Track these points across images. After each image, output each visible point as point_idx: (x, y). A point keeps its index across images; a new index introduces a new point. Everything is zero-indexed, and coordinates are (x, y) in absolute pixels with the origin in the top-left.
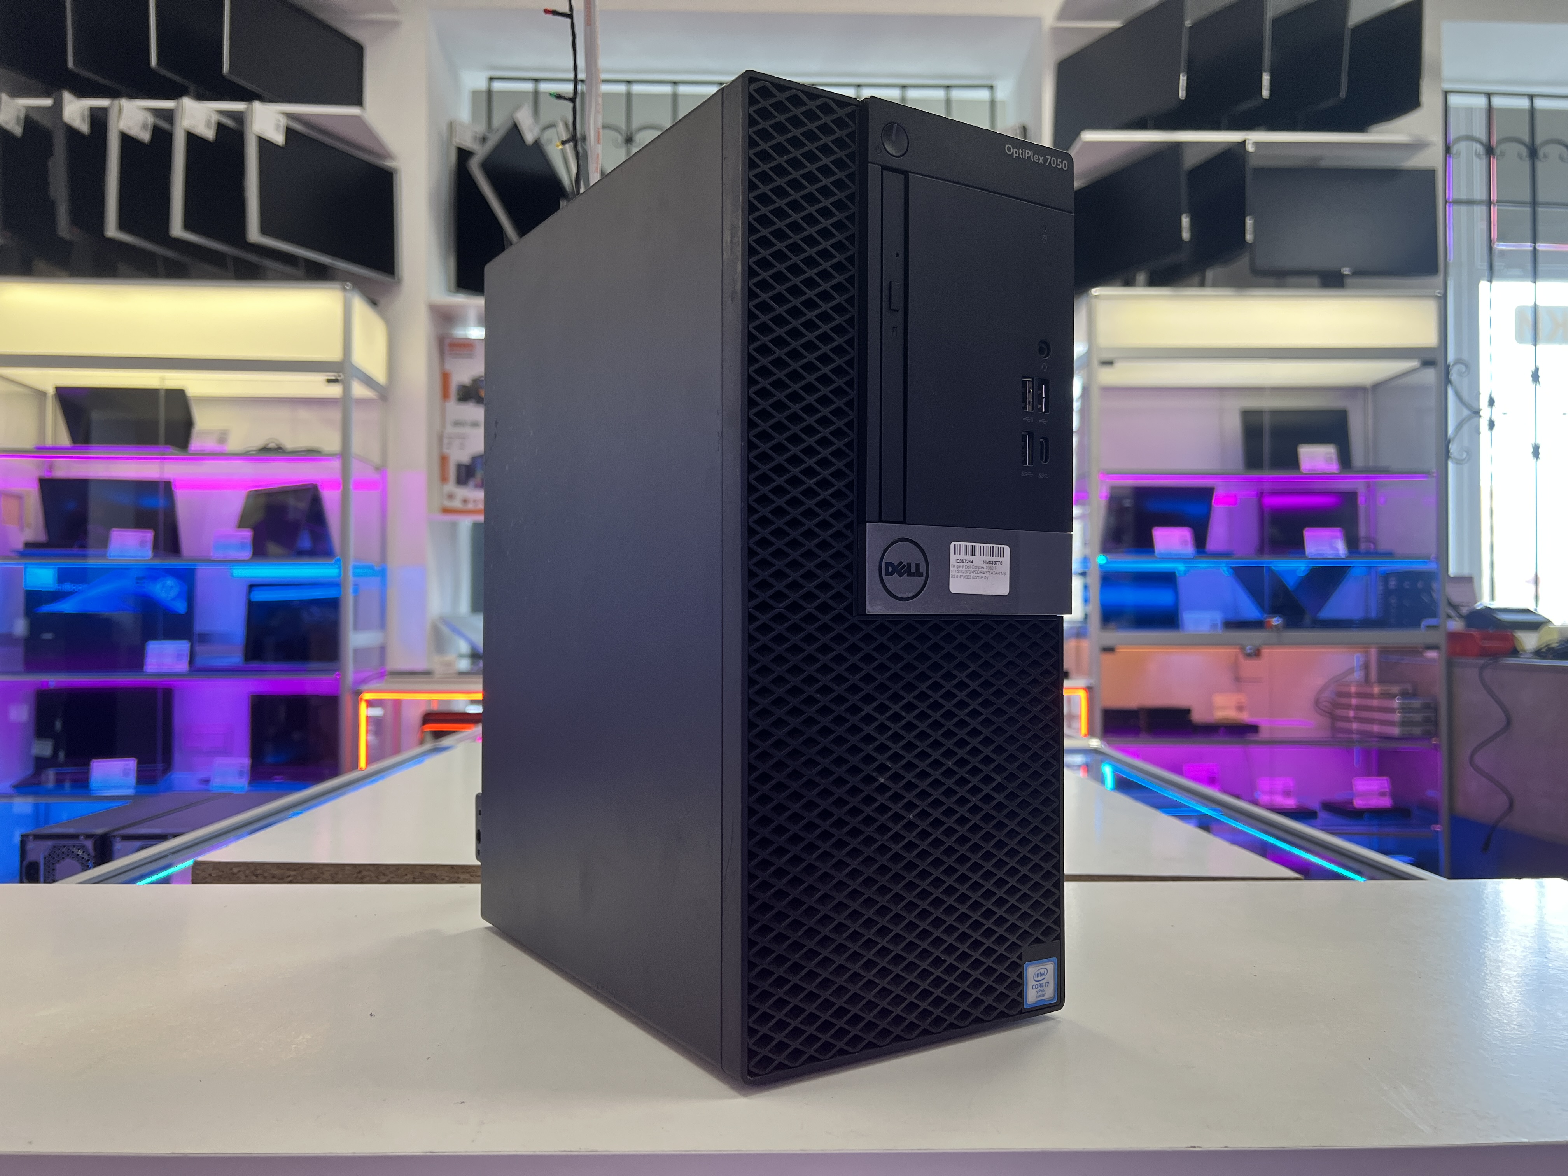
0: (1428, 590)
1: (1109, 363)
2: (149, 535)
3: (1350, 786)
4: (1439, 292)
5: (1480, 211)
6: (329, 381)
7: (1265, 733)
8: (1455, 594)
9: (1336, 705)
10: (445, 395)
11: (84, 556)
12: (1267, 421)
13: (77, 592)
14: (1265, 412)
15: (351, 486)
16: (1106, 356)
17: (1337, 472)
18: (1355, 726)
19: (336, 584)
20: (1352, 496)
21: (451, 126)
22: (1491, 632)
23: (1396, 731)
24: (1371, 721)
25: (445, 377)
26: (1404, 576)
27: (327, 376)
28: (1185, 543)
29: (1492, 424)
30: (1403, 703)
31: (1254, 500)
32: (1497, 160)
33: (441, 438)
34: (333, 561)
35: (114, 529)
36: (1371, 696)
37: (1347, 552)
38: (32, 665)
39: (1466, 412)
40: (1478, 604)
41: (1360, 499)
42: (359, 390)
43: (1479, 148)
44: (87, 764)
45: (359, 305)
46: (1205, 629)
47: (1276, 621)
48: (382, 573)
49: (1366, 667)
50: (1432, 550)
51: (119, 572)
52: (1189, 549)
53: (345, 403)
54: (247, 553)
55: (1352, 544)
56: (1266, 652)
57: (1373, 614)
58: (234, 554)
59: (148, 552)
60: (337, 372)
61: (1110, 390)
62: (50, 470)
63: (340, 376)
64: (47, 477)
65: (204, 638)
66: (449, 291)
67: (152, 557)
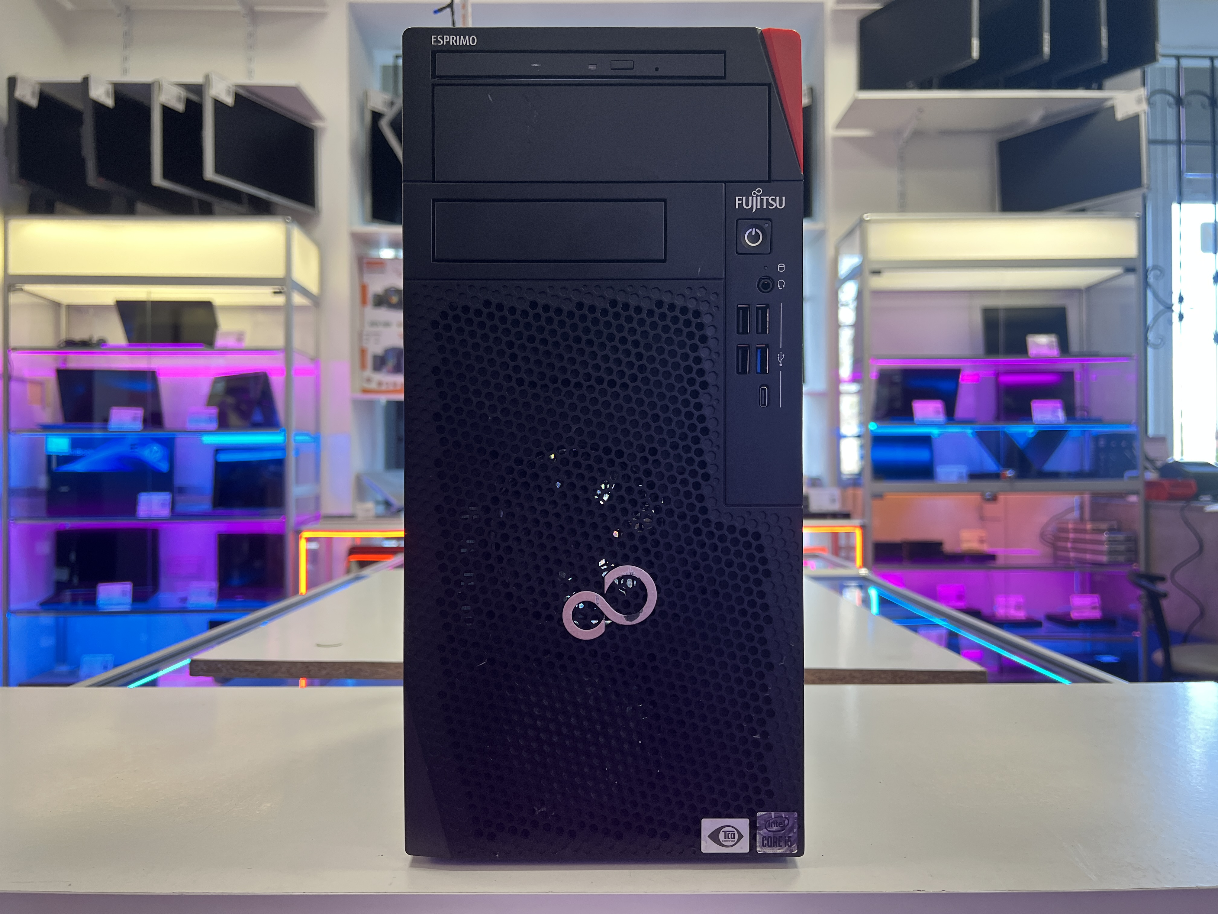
0: (1130, 447)
1: (877, 272)
2: (140, 412)
3: (1068, 602)
4: (1138, 213)
5: (1172, 149)
6: (275, 293)
7: (1001, 561)
8: (1152, 450)
9: (1057, 538)
10: (364, 302)
11: (91, 429)
12: (1002, 316)
13: (85, 456)
14: (1000, 309)
15: (292, 373)
16: (876, 267)
17: (1057, 357)
18: (1072, 555)
19: (282, 448)
20: (1069, 375)
21: (365, 95)
22: (1180, 481)
23: (1105, 559)
24: (1085, 551)
25: (364, 289)
26: (1110, 437)
27: (274, 289)
28: (938, 412)
29: (1181, 317)
30: (1109, 537)
31: (992, 379)
32: (1186, 109)
33: (360, 335)
34: (279, 431)
35: (114, 407)
36: (1084, 531)
37: (1066, 418)
38: (53, 511)
39: (1161, 307)
40: (1169, 458)
41: (1077, 377)
42: (298, 299)
43: (1171, 99)
44: (94, 587)
45: (297, 234)
46: (953, 479)
47: (1009, 473)
48: (317, 439)
49: (1081, 507)
50: (1133, 417)
51: (117, 439)
52: (941, 418)
53: (288, 309)
54: (214, 425)
55: (1070, 411)
56: (1001, 497)
57: (1087, 466)
58: (203, 425)
59: (138, 426)
60: (281, 285)
61: (879, 293)
62: (64, 362)
63: (283, 289)
64: (62, 369)
65: (182, 490)
66: (366, 222)
67: (142, 429)
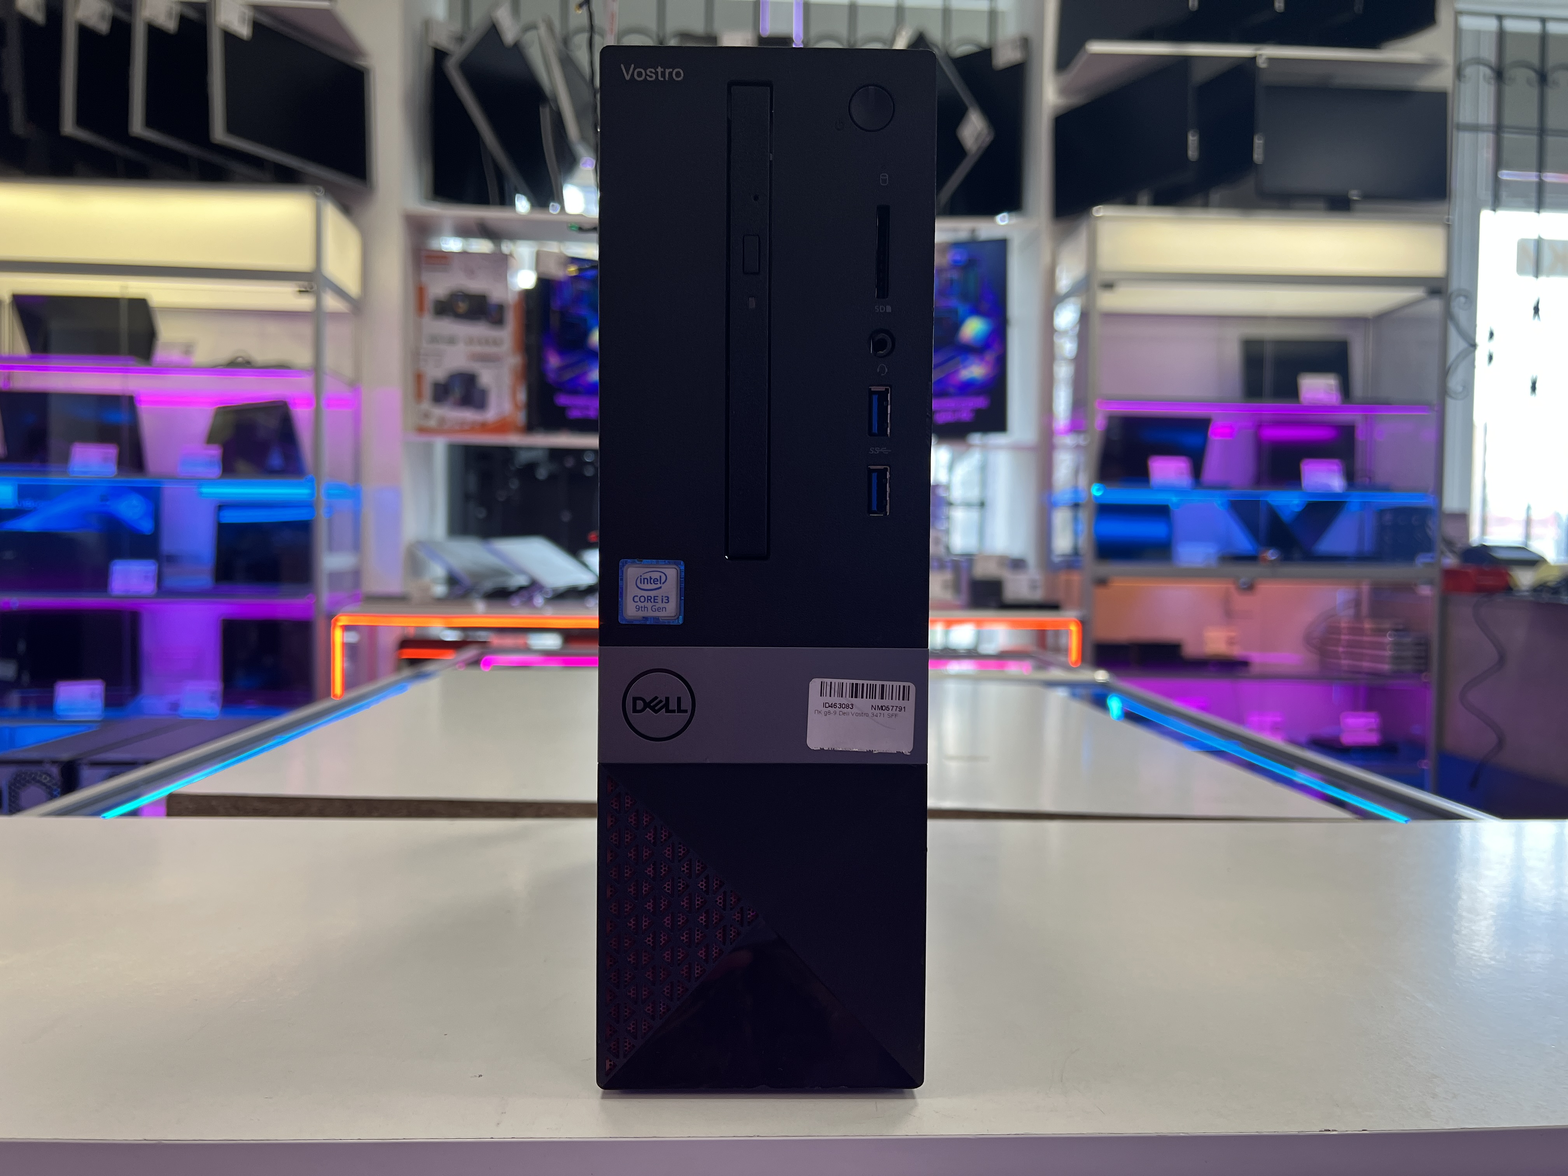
0: (1423, 526)
1: (1109, 286)
2: (112, 451)
3: (1338, 722)
5: (1486, 140)
6: (300, 291)
7: (1256, 669)
8: (1450, 530)
9: (1326, 641)
10: (421, 309)
11: (46, 473)
12: (1269, 350)
13: (38, 509)
14: (1267, 341)
15: (323, 403)
16: (1108, 279)
17: (1337, 404)
18: (1344, 662)
19: (309, 505)
20: (1350, 430)
21: (427, 24)
22: (1487, 568)
23: (1386, 667)
24: (1361, 657)
25: (421, 291)
26: (1399, 512)
27: (300, 287)
28: (1182, 473)
29: (1489, 358)
30: (1394, 640)
31: (1251, 433)
32: (1508, 87)
33: (417, 354)
34: (305, 481)
35: (75, 444)
36: (1361, 632)
37: (1345, 486)
39: (1463, 345)
40: (1470, 541)
41: (1358, 432)
42: (332, 303)
43: (1489, 72)
44: (51, 687)
45: (332, 214)
46: (1199, 561)
47: (1271, 555)
48: (355, 493)
49: (1357, 603)
50: (1428, 485)
51: (80, 488)
52: (1186, 481)
53: (318, 316)
54: (217, 470)
55: (1350, 477)
56: (1260, 587)
57: (1367, 549)
58: (201, 470)
59: (112, 469)
60: (307, 281)
61: (1108, 316)
62: (7, 381)
63: (312, 288)
64: (4, 390)
65: (171, 559)
66: (425, 199)
67: (116, 473)
